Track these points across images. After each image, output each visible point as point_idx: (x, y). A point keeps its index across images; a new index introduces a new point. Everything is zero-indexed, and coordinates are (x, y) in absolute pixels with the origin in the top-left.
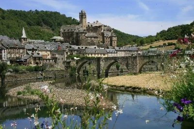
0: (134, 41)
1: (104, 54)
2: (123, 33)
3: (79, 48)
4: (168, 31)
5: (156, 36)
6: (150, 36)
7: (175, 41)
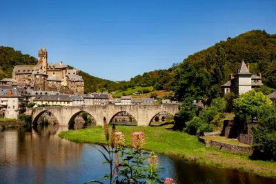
0: (106, 86)
1: (68, 102)
2: (93, 77)
3: (37, 93)
4: (144, 76)
5: (131, 82)
6: (124, 82)
7: (151, 88)
